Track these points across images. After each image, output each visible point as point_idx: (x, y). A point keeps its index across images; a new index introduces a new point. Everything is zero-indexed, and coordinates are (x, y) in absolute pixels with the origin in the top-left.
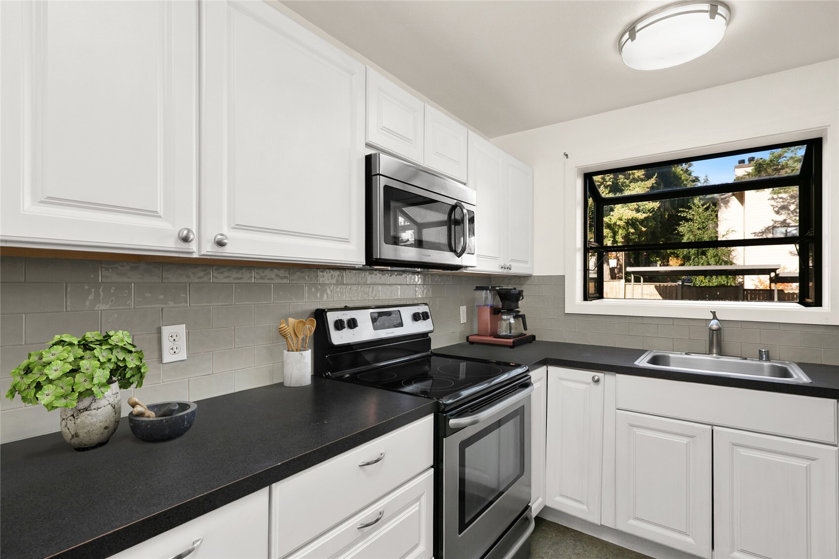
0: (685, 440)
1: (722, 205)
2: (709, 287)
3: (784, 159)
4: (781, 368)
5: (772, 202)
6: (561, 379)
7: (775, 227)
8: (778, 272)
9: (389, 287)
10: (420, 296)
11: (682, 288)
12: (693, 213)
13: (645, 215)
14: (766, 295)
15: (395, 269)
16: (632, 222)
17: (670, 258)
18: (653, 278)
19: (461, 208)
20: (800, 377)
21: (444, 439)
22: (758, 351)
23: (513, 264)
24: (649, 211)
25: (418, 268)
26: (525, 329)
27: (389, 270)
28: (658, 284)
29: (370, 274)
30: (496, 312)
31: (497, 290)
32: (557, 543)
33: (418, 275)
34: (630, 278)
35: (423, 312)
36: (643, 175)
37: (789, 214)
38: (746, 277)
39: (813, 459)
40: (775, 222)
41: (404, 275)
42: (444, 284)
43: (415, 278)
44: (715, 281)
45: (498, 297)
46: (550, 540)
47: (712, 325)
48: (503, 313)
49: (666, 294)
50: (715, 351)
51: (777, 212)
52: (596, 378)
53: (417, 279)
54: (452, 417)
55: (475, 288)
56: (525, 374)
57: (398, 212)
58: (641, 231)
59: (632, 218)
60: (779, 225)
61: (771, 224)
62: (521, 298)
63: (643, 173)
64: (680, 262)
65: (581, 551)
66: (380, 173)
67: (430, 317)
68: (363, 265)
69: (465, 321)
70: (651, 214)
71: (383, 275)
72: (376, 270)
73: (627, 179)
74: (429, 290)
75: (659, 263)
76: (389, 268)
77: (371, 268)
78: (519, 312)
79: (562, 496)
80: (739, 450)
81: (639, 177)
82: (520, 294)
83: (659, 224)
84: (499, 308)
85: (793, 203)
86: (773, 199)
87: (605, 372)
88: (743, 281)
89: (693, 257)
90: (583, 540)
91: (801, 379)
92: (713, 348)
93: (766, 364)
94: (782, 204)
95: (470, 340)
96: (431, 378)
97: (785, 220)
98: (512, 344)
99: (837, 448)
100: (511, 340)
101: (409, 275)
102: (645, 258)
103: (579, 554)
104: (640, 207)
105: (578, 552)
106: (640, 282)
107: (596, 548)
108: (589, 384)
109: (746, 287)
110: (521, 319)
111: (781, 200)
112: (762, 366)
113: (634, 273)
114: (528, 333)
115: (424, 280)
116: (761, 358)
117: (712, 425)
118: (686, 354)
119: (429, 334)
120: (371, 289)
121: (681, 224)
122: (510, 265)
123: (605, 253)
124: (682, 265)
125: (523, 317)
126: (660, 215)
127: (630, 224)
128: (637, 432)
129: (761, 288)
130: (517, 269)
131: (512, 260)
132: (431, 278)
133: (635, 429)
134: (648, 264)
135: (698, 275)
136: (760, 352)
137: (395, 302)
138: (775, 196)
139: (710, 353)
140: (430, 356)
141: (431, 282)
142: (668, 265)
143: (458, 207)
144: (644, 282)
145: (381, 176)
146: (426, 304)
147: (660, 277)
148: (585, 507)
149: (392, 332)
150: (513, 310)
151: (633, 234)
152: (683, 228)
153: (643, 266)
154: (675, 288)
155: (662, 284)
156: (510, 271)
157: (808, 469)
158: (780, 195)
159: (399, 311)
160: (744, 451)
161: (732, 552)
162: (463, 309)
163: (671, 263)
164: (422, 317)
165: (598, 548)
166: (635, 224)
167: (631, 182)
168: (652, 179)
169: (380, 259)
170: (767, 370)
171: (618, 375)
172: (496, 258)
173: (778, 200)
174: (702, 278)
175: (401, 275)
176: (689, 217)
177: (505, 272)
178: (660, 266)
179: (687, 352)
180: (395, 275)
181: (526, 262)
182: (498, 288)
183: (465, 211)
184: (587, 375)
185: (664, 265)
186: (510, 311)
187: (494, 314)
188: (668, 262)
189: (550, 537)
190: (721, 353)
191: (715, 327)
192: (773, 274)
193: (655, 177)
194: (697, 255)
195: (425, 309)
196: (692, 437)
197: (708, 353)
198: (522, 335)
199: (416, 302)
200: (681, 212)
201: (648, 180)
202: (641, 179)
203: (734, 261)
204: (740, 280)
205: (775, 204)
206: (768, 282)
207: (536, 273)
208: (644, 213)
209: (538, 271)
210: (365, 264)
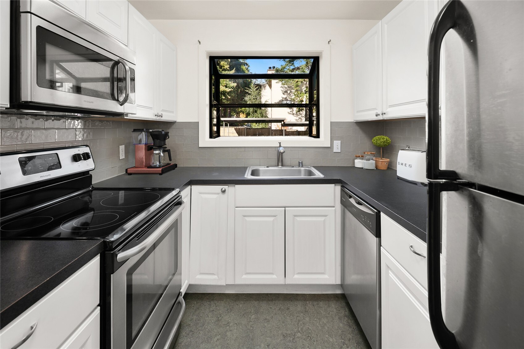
0: (272, 219)
1: (263, 88)
2: (258, 128)
3: (286, 69)
4: (309, 170)
5: (282, 89)
6: (200, 193)
7: (283, 100)
8: (285, 121)
9: (44, 131)
10: (80, 139)
11: (247, 129)
12: (251, 91)
13: (230, 90)
14: (279, 133)
15: (51, 113)
16: (224, 93)
17: (240, 114)
18: (233, 124)
19: (123, 64)
20: (319, 175)
21: (112, 275)
22: (298, 162)
23: (164, 114)
24: (231, 87)
25: (78, 113)
26: (170, 160)
27: (44, 115)
28: (236, 127)
29: (20, 118)
30: (149, 148)
31: (150, 132)
32: (198, 308)
33: (78, 120)
34: (222, 124)
35: (84, 153)
36: (229, 67)
37: (288, 95)
38: (273, 124)
39: (326, 216)
40: (283, 98)
41: (62, 121)
42: (105, 128)
43: (74, 123)
44: (261, 126)
45: (151, 138)
46: (193, 308)
47: (281, 150)
48: (156, 149)
49: (240, 133)
50: (280, 164)
51: (284, 94)
52: (224, 189)
53: (78, 124)
54: (120, 251)
55: (133, 130)
56: (178, 196)
57: (55, 66)
58: (228, 98)
59: (224, 91)
60: (284, 100)
61: (281, 99)
62: (167, 138)
63: (229, 66)
64: (245, 116)
65: (214, 307)
66: (32, 12)
67: (91, 157)
68: (6, 108)
69: (124, 157)
70: (232, 90)
71: (36, 119)
72: (27, 114)
73: (221, 69)
74: (89, 134)
75: (235, 116)
76: (44, 113)
77: (19, 112)
78: (166, 148)
79: (201, 274)
80: (297, 218)
81: (226, 68)
82: (167, 135)
83: (236, 95)
84: (152, 145)
85: (289, 90)
86: (282, 87)
87: (229, 185)
88: (271, 126)
89: (251, 114)
90: (215, 299)
91: (320, 176)
92: (279, 163)
93: (302, 169)
94: (285, 90)
95: (128, 172)
96: (93, 210)
97: (286, 97)
98: (161, 172)
99: (335, 208)
100: (160, 169)
101: (68, 120)
102: (229, 113)
103: (213, 310)
104: (227, 85)
105: (212, 309)
106: (228, 126)
107: (223, 301)
108: (219, 194)
109: (273, 129)
110: (167, 152)
111: (285, 88)
112: (300, 170)
113: (225, 121)
114: (172, 163)
115: (85, 125)
116: (299, 166)
117: (285, 207)
118: (267, 167)
119: (90, 172)
120: (19, 134)
121: (246, 96)
122: (162, 114)
123: (221, 108)
124: (247, 117)
125: (169, 151)
126: (236, 90)
127: (222, 94)
128: (247, 220)
129: (278, 129)
130: (166, 117)
131: (163, 110)
132: (92, 123)
133: (246, 218)
134: (230, 117)
135: (253, 123)
136: (299, 162)
137: (52, 146)
138: (283, 86)
139: (278, 165)
140: (91, 191)
141: (91, 127)
142: (239, 117)
143: (121, 63)
144: (229, 126)
145: (32, 15)
146: (87, 146)
147: (236, 123)
148: (216, 277)
149: (48, 174)
150: (161, 146)
151: (224, 99)
152: (247, 98)
153: (228, 118)
154: (243, 129)
155: (238, 127)
156: (161, 118)
157: (324, 221)
158: (285, 86)
159: (57, 154)
160: (298, 218)
161: (294, 276)
162: (122, 148)
163: (240, 116)
164: (83, 157)
165: (224, 300)
166: (225, 94)
167: (222, 71)
168: (233, 71)
169: (31, 102)
170: (303, 173)
171: (237, 186)
172: (151, 108)
173: (284, 88)
174: (254, 124)
175: (59, 120)
176: (249, 92)
177: (158, 119)
178: (236, 117)
179: (267, 166)
180: (51, 120)
181: (173, 112)
182: (151, 130)
183: (127, 68)
184: (218, 188)
185: (237, 117)
186: (159, 147)
187: (148, 150)
188: (239, 115)
189: (193, 306)
190: (282, 165)
191: (282, 151)
192: (283, 122)
193: (234, 69)
194: (253, 112)
195: (86, 150)
196: (275, 216)
197: (277, 165)
198: (168, 164)
199: (75, 144)
200: (246, 89)
201: (231, 71)
202: (227, 69)
203: (268, 116)
204: (270, 125)
205: (283, 90)
206: (281, 126)
207: (179, 120)
208: (229, 88)
209: (180, 118)
210: (9, 106)
